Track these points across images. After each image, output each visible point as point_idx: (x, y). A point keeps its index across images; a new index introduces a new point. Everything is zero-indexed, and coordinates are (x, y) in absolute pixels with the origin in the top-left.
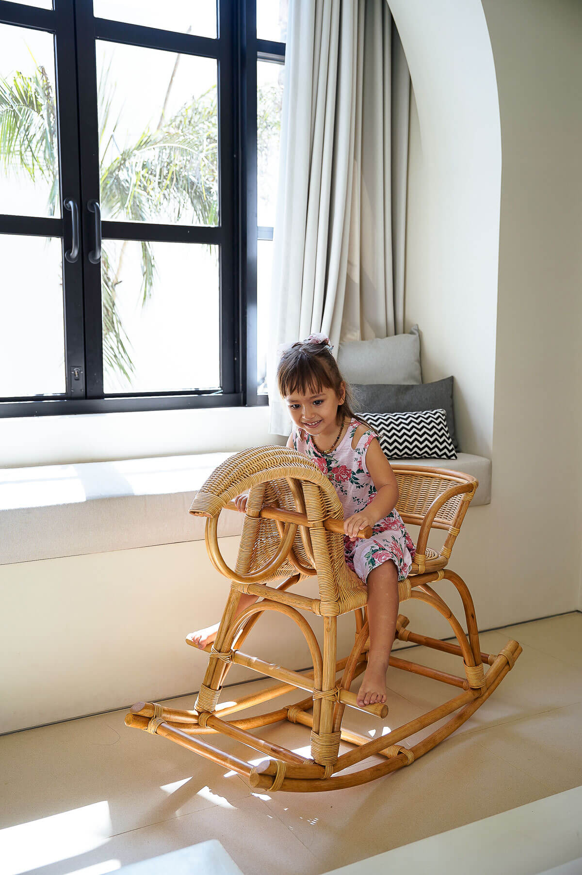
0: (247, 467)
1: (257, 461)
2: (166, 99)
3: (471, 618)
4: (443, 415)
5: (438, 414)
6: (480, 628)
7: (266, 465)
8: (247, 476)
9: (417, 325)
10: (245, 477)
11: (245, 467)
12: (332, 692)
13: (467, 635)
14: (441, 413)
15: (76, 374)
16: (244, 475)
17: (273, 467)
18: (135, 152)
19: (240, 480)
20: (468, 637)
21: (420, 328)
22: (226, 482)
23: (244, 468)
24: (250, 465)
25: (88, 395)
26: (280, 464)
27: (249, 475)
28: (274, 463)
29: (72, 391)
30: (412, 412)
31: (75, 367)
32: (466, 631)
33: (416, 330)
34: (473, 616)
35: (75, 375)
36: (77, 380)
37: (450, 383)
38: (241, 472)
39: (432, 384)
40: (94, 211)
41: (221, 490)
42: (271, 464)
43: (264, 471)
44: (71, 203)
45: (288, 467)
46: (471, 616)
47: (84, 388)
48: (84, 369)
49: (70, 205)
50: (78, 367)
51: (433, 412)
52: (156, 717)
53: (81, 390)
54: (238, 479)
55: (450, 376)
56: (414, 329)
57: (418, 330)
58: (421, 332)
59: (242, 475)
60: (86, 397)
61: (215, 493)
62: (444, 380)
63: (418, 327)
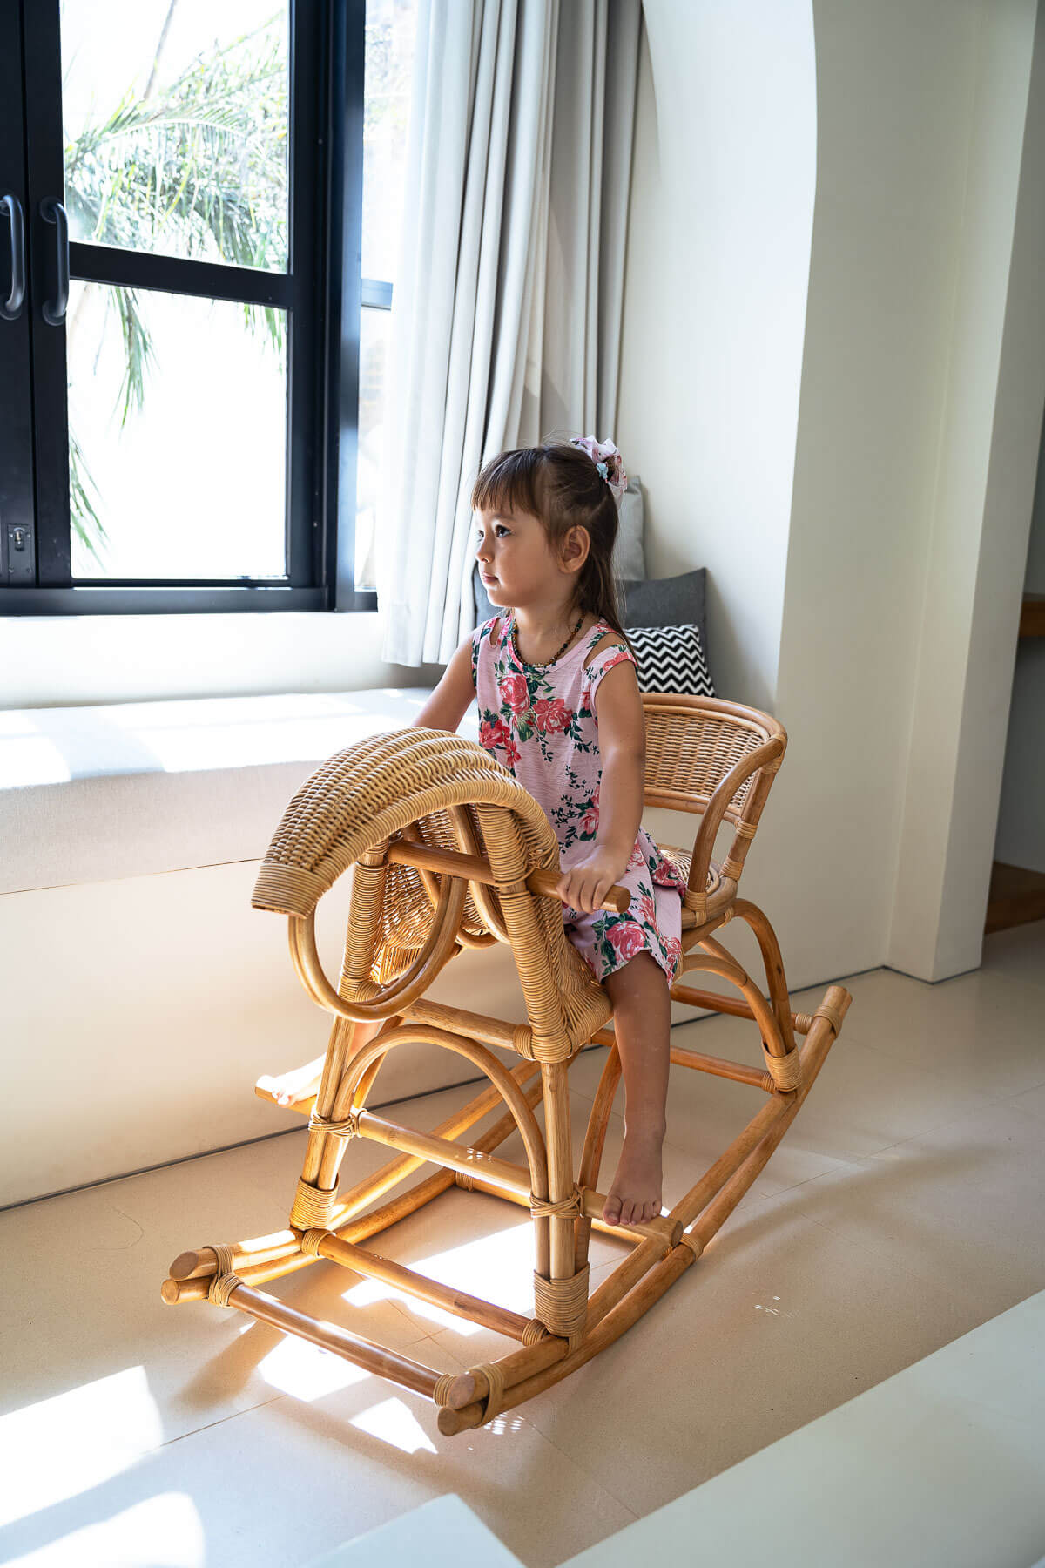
0: (364, 797)
1: (383, 780)
2: (160, 47)
3: (776, 973)
4: (696, 634)
5: (688, 633)
6: (791, 986)
7: (404, 788)
8: (370, 819)
9: (638, 477)
10: (363, 822)
11: (362, 798)
12: (570, 1203)
13: (768, 1000)
14: (692, 631)
15: (18, 539)
16: (361, 816)
17: (419, 790)
18: (108, 135)
19: (355, 830)
20: (770, 1004)
21: (645, 482)
22: (327, 836)
23: (359, 800)
24: (371, 791)
25: (42, 578)
26: (432, 781)
27: (372, 817)
28: (419, 779)
29: (11, 571)
30: (645, 628)
31: (16, 525)
32: (766, 993)
33: (637, 485)
34: (780, 970)
35: (16, 540)
36: (21, 549)
37: (701, 579)
38: (352, 809)
39: (671, 580)
40: (55, 220)
41: (316, 856)
42: (414, 781)
43: (402, 802)
44: (8, 200)
45: (448, 784)
46: (774, 969)
47: (34, 568)
48: (33, 529)
49: (6, 204)
50: (21, 525)
51: (681, 629)
52: (222, 1276)
53: (28, 570)
54: (349, 826)
55: (700, 567)
56: (634, 484)
57: (640, 486)
58: (647, 492)
59: (356, 818)
60: (38, 584)
61: (304, 864)
62: (690, 574)
63: (640, 481)
